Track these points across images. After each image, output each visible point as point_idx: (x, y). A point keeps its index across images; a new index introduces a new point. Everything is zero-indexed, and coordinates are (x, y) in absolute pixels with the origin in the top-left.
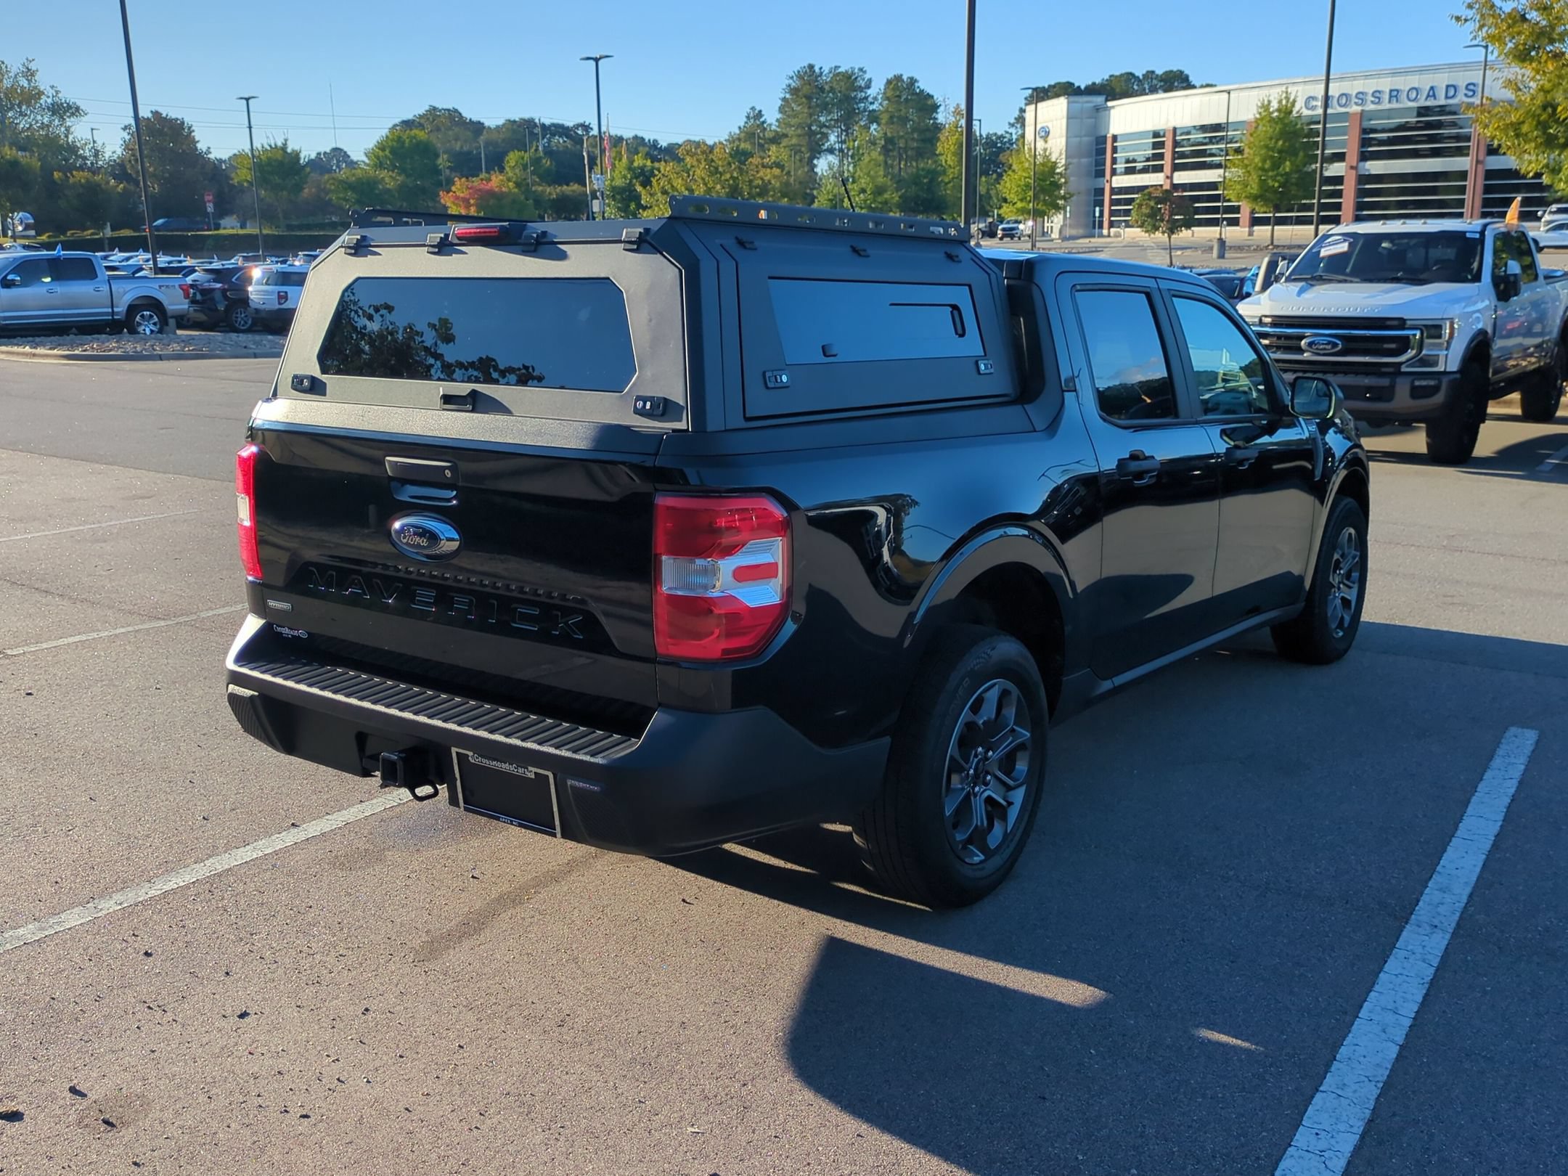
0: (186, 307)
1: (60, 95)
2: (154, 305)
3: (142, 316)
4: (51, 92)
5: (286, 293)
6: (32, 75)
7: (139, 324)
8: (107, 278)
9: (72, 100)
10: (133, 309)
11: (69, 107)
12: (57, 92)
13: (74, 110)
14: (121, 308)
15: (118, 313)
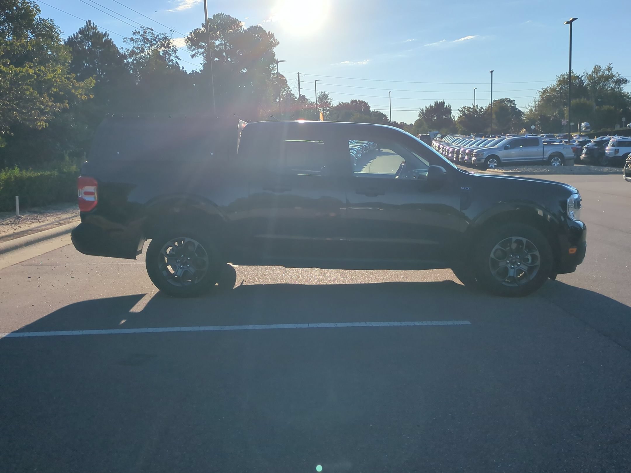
0: (573, 155)
1: (620, 76)
2: (560, 155)
3: (554, 159)
4: (617, 75)
5: (618, 149)
6: (611, 69)
7: (553, 162)
8: (543, 145)
9: (625, 77)
10: (551, 156)
11: (623, 80)
12: (619, 75)
13: (625, 81)
14: (547, 156)
15: (545, 158)
